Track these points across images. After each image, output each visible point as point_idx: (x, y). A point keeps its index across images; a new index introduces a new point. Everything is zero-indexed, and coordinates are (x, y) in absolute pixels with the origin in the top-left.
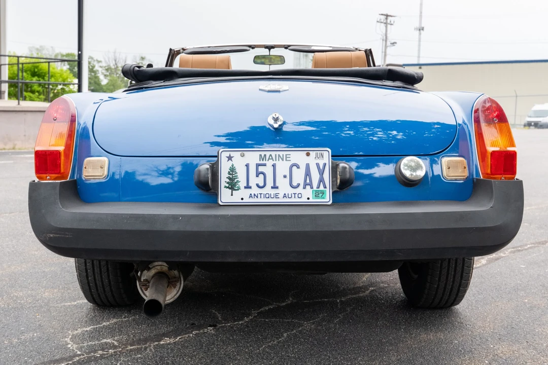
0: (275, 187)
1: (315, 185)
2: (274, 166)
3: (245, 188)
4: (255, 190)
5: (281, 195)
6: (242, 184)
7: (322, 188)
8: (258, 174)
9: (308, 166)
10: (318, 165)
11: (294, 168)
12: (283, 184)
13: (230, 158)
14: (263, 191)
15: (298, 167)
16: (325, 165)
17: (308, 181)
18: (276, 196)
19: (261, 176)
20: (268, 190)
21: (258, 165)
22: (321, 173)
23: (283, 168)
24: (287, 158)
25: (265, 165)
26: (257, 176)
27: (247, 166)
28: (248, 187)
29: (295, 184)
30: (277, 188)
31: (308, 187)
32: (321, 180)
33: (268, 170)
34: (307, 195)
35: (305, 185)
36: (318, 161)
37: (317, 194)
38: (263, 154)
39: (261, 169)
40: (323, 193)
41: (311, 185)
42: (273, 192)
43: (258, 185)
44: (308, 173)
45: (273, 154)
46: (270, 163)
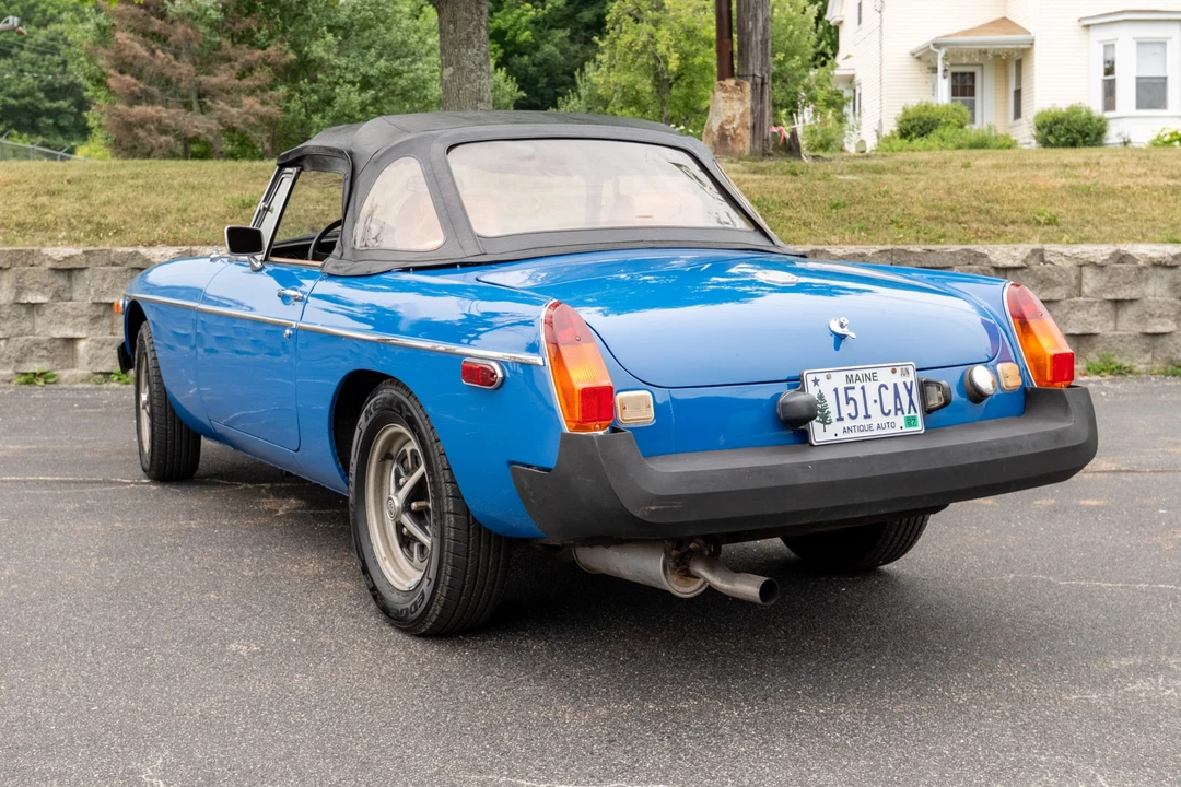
0: (867, 416)
1: (906, 411)
2: (863, 388)
3: (838, 420)
4: (848, 423)
5: (875, 427)
6: (834, 416)
7: (913, 413)
8: (848, 400)
9: (895, 385)
10: (905, 383)
11: (883, 389)
12: (874, 410)
13: (816, 382)
14: (858, 422)
15: (887, 389)
16: (912, 383)
17: (899, 406)
18: (870, 426)
19: (851, 402)
20: (860, 421)
21: (847, 389)
22: (910, 392)
23: (872, 389)
24: (872, 378)
25: (853, 388)
26: (848, 404)
27: (836, 390)
28: (840, 419)
29: (886, 411)
30: (870, 417)
31: (899, 413)
32: (911, 402)
33: (856, 394)
34: (899, 424)
35: (897, 409)
36: (905, 379)
37: (910, 421)
38: (849, 373)
39: (850, 394)
40: (914, 419)
41: (901, 409)
42: (866, 423)
43: (849, 415)
44: (897, 395)
45: (860, 373)
46: (858, 385)
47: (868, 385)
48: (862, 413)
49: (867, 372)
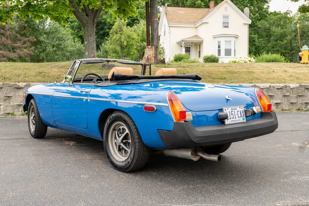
2: (234, 111)
6: (229, 118)
7: (244, 117)
12: (237, 116)
13: (225, 110)
14: (234, 119)
15: (239, 112)
21: (231, 112)
22: (243, 112)
23: (236, 111)
25: (232, 111)
26: (232, 115)
27: (229, 112)
29: (239, 117)
32: (243, 115)
34: (241, 120)
36: (242, 109)
37: (243, 119)
38: (232, 108)
39: (232, 113)
41: (242, 116)
43: (232, 118)
44: (241, 113)
45: (234, 108)
46: (233, 111)
47: (235, 111)
48: (234, 117)
49: (235, 108)
